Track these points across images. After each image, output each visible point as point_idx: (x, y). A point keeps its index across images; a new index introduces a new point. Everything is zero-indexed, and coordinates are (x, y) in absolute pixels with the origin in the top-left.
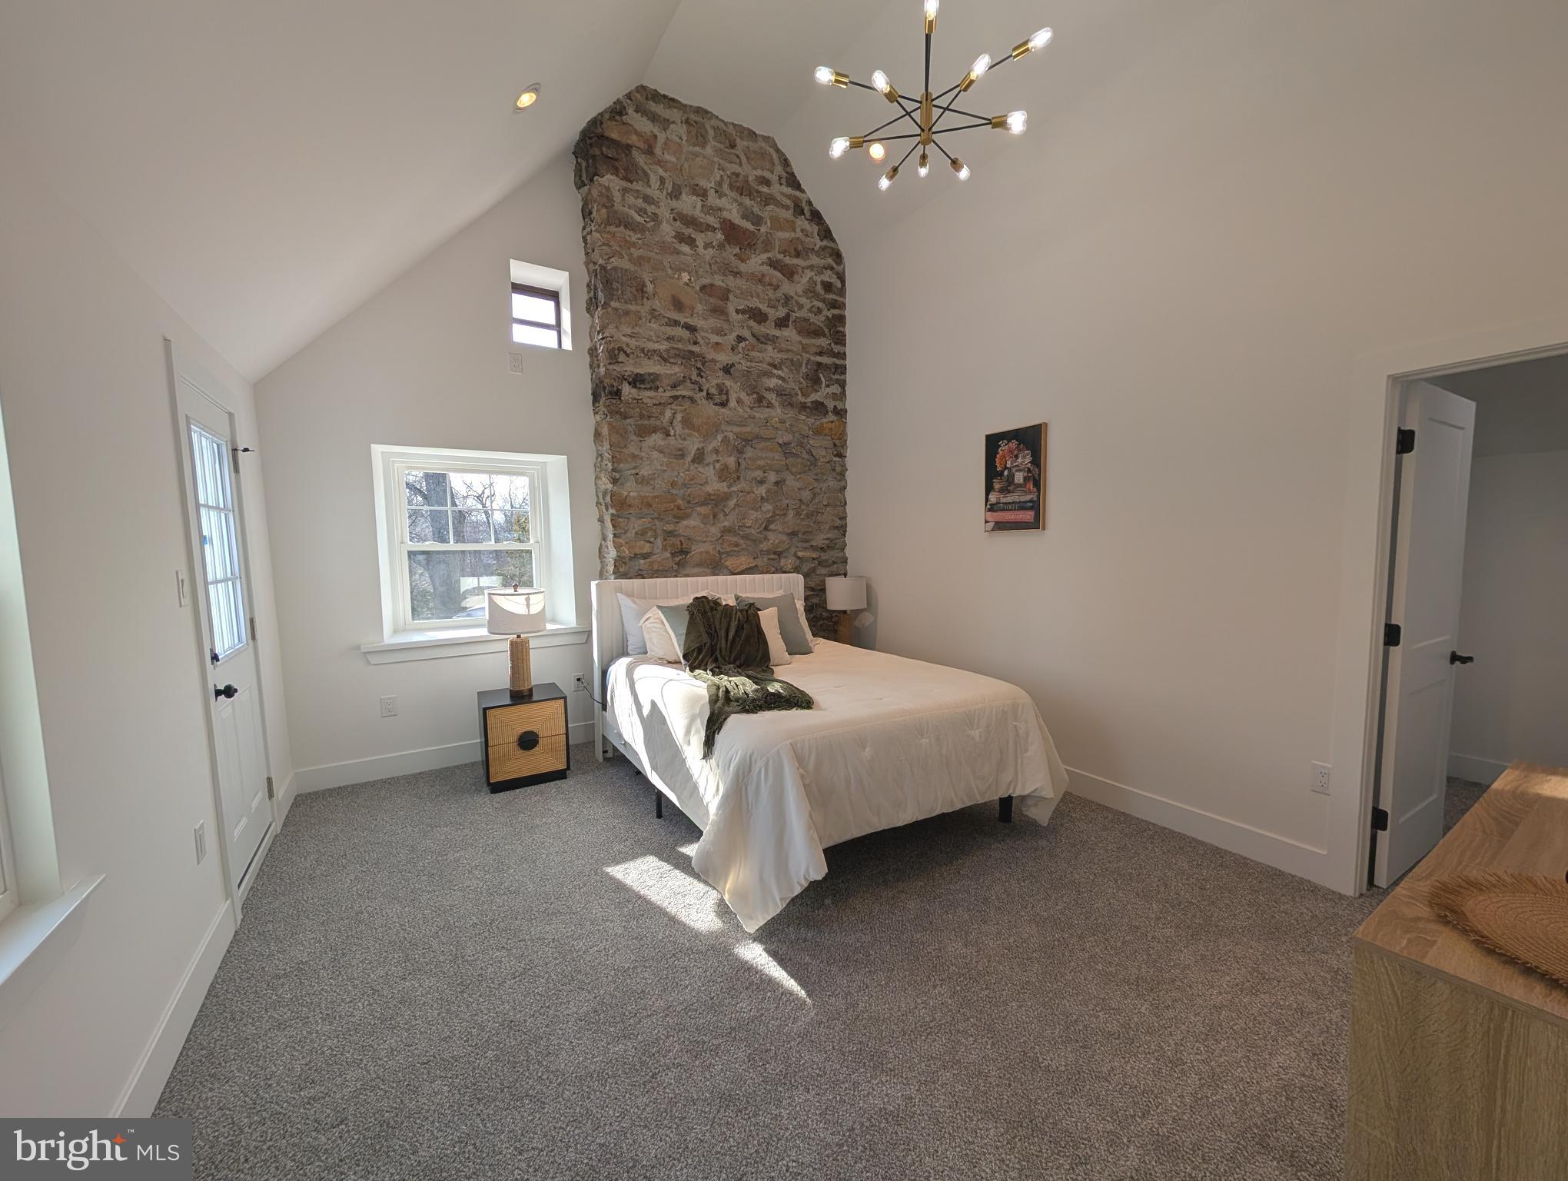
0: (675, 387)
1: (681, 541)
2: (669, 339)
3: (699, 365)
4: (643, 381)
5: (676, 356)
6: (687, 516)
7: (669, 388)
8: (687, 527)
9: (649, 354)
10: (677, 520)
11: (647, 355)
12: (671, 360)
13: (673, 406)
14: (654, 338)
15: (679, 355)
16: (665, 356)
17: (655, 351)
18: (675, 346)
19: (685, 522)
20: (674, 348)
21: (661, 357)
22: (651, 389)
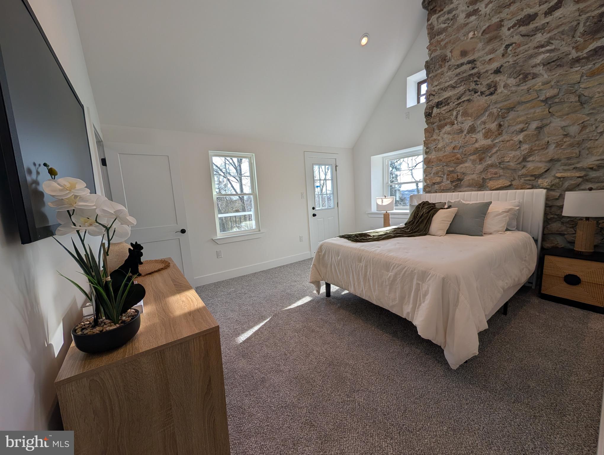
0: (460, 98)
1: (457, 175)
2: (457, 75)
3: (476, 79)
4: (441, 104)
5: (461, 82)
6: (462, 162)
7: (456, 100)
8: (462, 167)
9: (444, 89)
10: (457, 165)
11: (444, 90)
12: (458, 86)
13: (458, 109)
14: (448, 80)
15: (463, 80)
16: (455, 85)
17: (448, 86)
18: (462, 76)
19: (462, 165)
20: (459, 79)
21: (452, 87)
22: (445, 105)
